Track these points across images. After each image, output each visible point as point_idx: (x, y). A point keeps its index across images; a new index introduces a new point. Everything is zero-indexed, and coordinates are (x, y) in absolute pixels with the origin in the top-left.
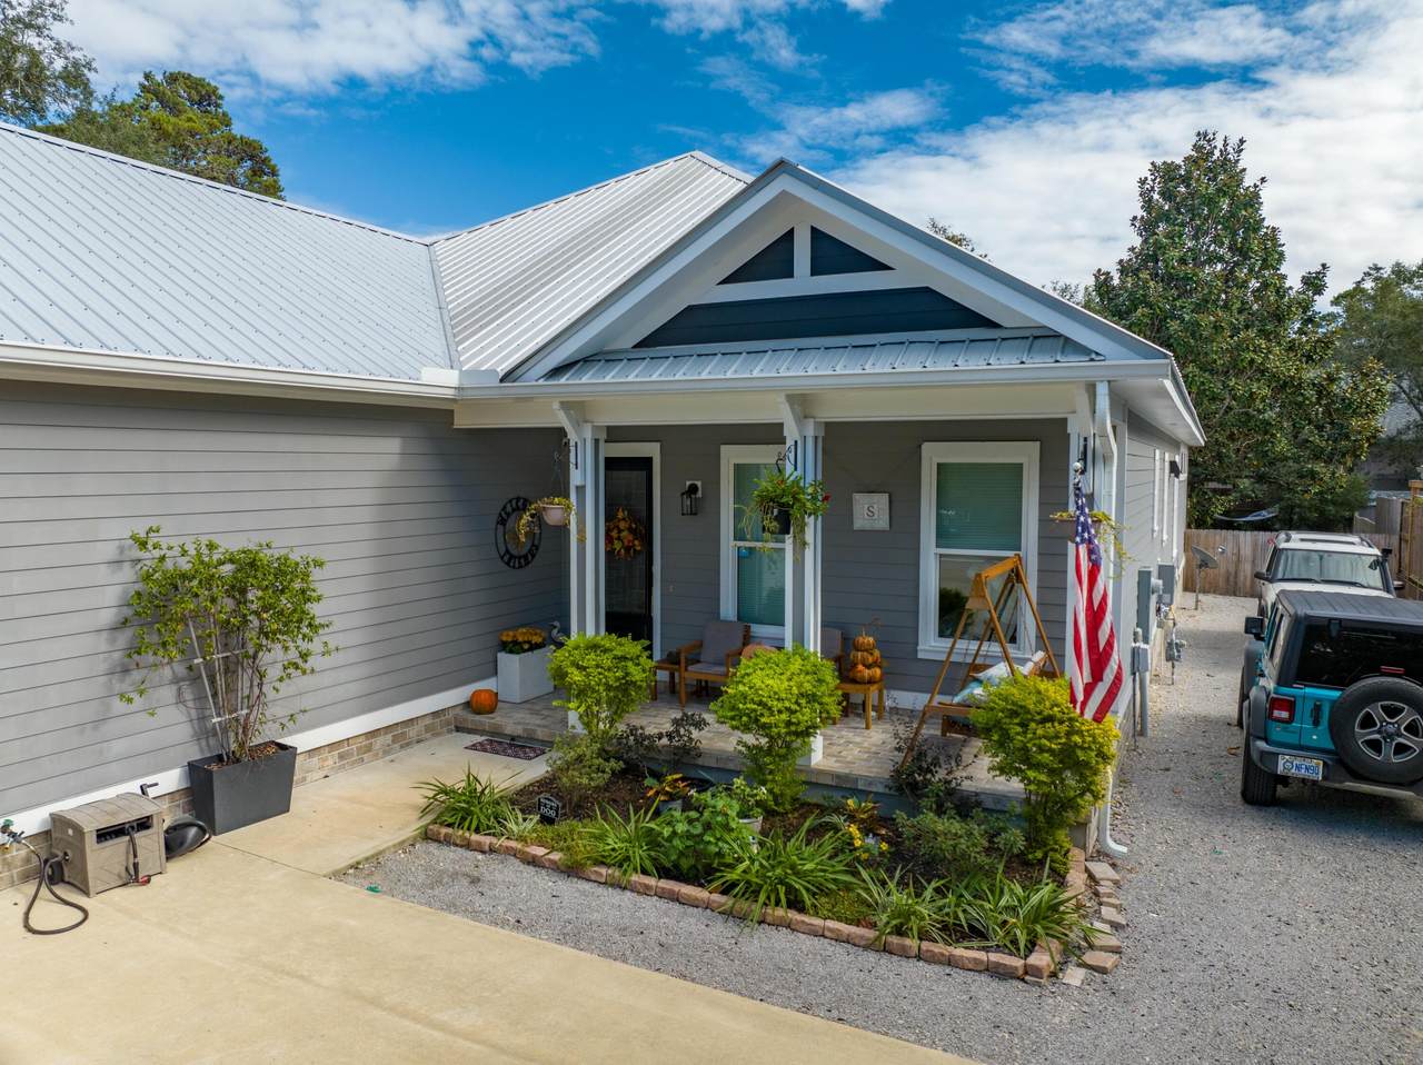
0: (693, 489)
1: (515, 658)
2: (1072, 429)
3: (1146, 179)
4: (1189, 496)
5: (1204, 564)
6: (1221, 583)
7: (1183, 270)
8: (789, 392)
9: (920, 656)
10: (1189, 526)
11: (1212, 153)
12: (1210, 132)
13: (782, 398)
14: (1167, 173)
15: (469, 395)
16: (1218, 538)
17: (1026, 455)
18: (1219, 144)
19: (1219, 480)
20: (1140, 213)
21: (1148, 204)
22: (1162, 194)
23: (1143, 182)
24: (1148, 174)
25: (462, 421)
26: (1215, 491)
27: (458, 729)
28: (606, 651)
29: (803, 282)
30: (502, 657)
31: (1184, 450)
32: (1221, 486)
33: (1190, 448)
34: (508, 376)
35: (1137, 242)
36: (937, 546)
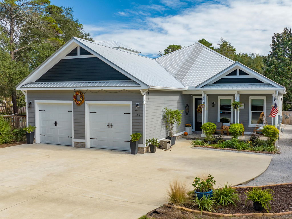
0: (213, 103)
1: (189, 128)
2: (273, 96)
3: (273, 36)
4: (283, 104)
5: (286, 118)
6: (290, 122)
7: (281, 57)
8: (238, 90)
9: (249, 126)
10: (283, 111)
11: (288, 32)
12: (287, 28)
13: (236, 91)
14: (278, 36)
15: (189, 90)
16: (289, 113)
17: (264, 98)
18: (289, 30)
19: (289, 101)
20: (272, 44)
21: (274, 42)
22: (277, 40)
23: (273, 37)
24: (274, 36)
25: (184, 93)
26: (288, 103)
27: (182, 138)
28: (211, 124)
29: (238, 76)
30: (186, 128)
31: (282, 95)
32: (289, 102)
33: (283, 95)
34: (196, 87)
35: (271, 50)
36: (252, 111)
